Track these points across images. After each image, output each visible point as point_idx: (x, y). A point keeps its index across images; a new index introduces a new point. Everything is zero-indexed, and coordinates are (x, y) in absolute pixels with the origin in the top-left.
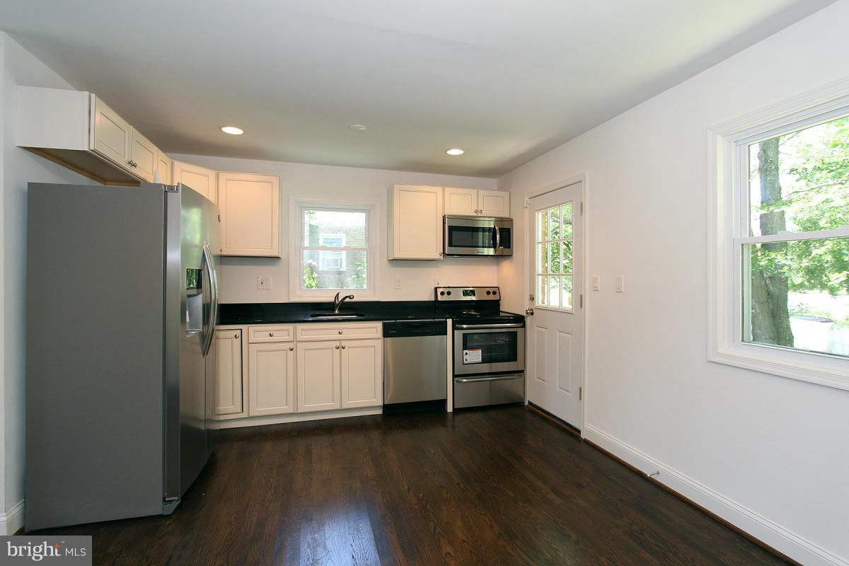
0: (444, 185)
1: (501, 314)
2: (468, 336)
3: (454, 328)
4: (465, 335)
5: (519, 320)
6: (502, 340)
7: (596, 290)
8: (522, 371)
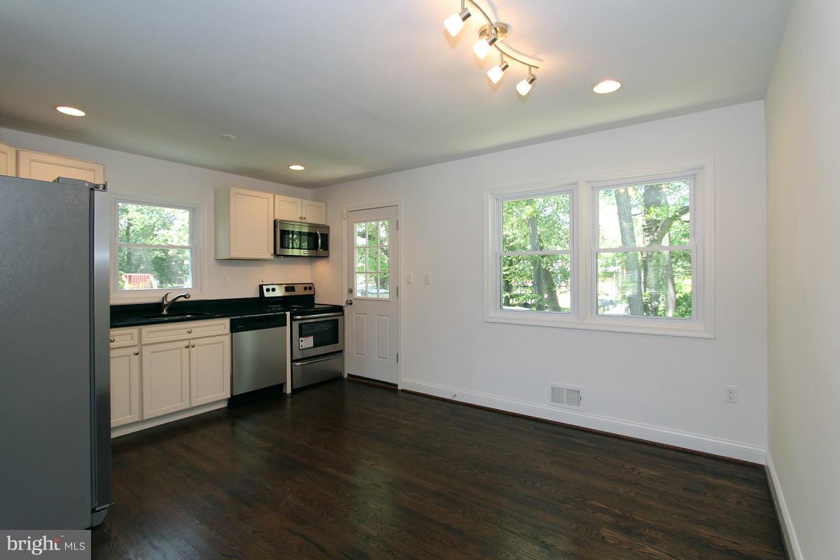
0: (275, 193)
1: (316, 306)
2: (303, 326)
3: (292, 320)
4: (300, 325)
5: (339, 309)
6: (326, 327)
7: (409, 283)
8: (341, 351)
